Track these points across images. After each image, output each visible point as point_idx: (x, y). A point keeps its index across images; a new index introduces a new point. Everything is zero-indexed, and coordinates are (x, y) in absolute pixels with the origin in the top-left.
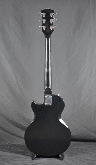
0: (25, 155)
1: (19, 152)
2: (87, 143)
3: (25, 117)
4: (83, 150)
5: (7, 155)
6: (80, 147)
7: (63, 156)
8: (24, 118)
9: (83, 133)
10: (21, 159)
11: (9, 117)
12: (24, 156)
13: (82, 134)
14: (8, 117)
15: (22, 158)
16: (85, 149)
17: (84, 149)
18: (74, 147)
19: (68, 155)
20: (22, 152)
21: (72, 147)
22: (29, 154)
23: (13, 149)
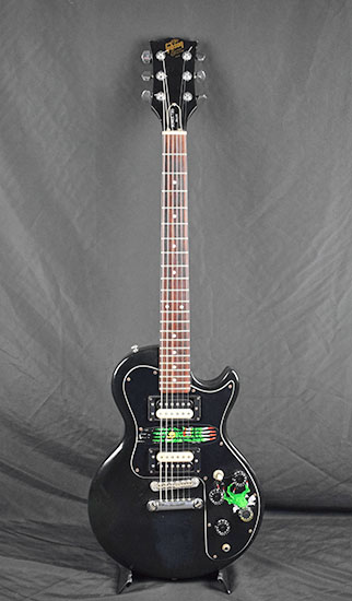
0: (90, 570)
1: (67, 559)
2: (324, 518)
3: (90, 427)
4: (304, 551)
5: (21, 572)
6: (297, 536)
7: (231, 575)
8: (84, 429)
9: (307, 484)
10: (73, 588)
11: (29, 425)
12: (85, 574)
13: (306, 487)
14: (24, 426)
15: (77, 583)
16: (316, 546)
17: (312, 543)
18: (274, 537)
19: (249, 570)
20: (76, 557)
21: (267, 537)
22: (105, 565)
23: (43, 544)
